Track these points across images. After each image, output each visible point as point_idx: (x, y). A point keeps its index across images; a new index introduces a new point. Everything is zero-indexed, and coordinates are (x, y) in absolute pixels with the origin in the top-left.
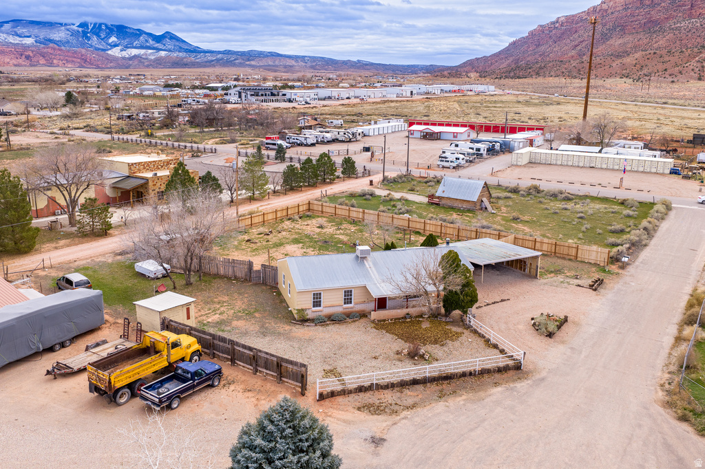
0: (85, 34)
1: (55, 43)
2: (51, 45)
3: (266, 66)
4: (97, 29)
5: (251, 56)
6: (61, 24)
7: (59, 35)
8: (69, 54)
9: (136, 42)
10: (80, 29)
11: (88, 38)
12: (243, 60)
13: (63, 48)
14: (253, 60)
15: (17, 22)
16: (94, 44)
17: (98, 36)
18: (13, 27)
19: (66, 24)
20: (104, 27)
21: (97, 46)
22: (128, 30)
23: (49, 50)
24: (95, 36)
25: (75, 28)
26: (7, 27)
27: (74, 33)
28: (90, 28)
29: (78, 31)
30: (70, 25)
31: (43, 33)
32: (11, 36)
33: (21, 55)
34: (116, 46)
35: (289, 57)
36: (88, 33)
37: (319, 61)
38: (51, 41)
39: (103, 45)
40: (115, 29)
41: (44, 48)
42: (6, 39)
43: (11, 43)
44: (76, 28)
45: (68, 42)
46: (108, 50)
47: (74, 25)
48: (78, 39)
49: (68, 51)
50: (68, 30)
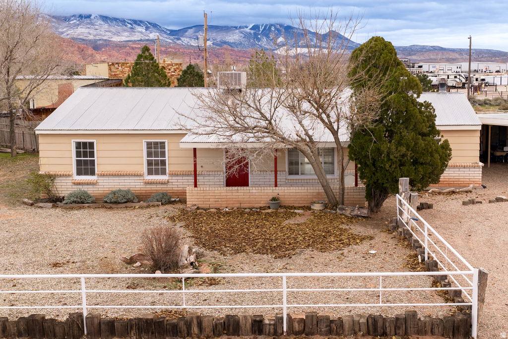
0: (256, 35)
1: (229, 45)
2: (225, 46)
3: (429, 59)
4: (267, 30)
5: (412, 51)
6: (236, 28)
7: (234, 37)
8: (240, 54)
9: (302, 42)
10: (252, 32)
11: (259, 40)
12: (404, 55)
13: (236, 49)
14: (414, 54)
15: (198, 27)
16: (263, 45)
17: (268, 37)
18: (195, 32)
19: (240, 27)
20: (273, 29)
21: (266, 46)
22: (296, 30)
23: (223, 51)
24: (264, 38)
25: (247, 30)
26: (190, 31)
27: (247, 36)
28: (261, 30)
29: (250, 33)
30: (243, 27)
31: (220, 37)
32: (193, 40)
33: (199, 56)
34: (283, 45)
35: (453, 51)
36: (259, 34)
37: (486, 53)
38: (225, 43)
39: (271, 46)
40: (283, 30)
41: (219, 49)
42: (188, 42)
43: (192, 46)
44: (249, 31)
45: (241, 44)
46: (274, 50)
47: (247, 27)
48: (250, 40)
49: (239, 52)
50: (241, 32)
